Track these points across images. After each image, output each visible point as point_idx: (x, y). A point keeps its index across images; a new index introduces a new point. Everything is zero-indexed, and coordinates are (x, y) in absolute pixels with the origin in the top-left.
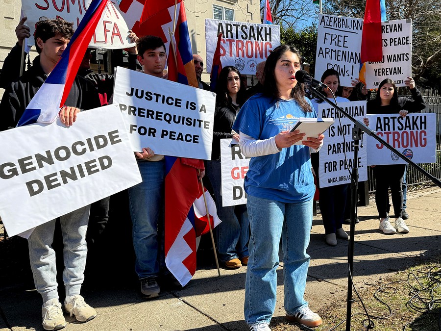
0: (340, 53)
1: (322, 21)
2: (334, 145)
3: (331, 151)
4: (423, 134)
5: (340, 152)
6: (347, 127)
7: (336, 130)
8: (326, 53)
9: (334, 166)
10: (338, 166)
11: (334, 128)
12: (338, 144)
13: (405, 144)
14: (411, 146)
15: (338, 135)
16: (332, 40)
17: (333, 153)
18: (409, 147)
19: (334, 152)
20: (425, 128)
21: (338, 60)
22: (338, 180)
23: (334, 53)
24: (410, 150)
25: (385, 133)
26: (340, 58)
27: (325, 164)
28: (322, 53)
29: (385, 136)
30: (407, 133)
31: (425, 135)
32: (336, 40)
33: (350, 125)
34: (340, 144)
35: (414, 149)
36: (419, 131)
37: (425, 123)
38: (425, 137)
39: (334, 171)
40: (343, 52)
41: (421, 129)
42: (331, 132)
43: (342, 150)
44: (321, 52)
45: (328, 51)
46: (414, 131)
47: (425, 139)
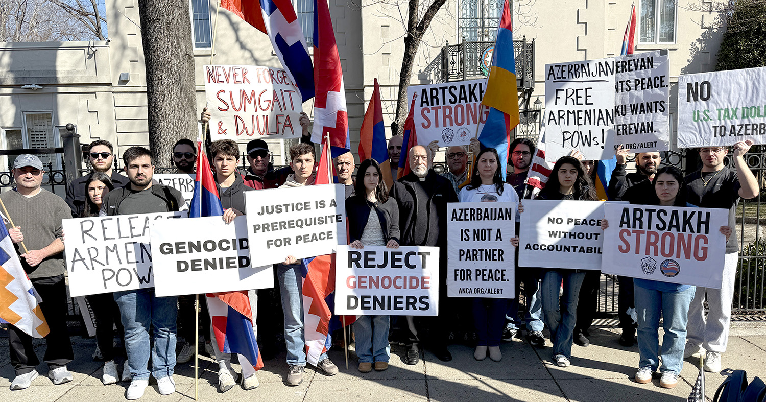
0: (582, 115)
1: (550, 74)
2: (468, 251)
3: (464, 258)
4: (701, 241)
5: (477, 260)
6: (487, 232)
7: (471, 234)
8: (560, 117)
9: (467, 275)
10: (473, 276)
11: (469, 231)
12: (474, 250)
13: (667, 251)
14: (678, 256)
15: (474, 240)
16: (567, 98)
17: (466, 260)
18: (674, 257)
19: (468, 259)
20: (707, 232)
21: (579, 125)
22: (473, 292)
23: (571, 116)
24: (675, 262)
25: (634, 232)
26: (581, 121)
27: (456, 271)
28: (554, 119)
29: (634, 235)
30: (672, 236)
31: (706, 242)
32: (574, 97)
33: (492, 230)
34: (476, 250)
35: (682, 261)
36: (695, 235)
37: (707, 223)
38: (705, 245)
39: (467, 280)
40: (586, 111)
41: (699, 231)
42: (464, 236)
43: (479, 258)
44: (552, 117)
45: (562, 113)
46: (686, 235)
47: (705, 249)
